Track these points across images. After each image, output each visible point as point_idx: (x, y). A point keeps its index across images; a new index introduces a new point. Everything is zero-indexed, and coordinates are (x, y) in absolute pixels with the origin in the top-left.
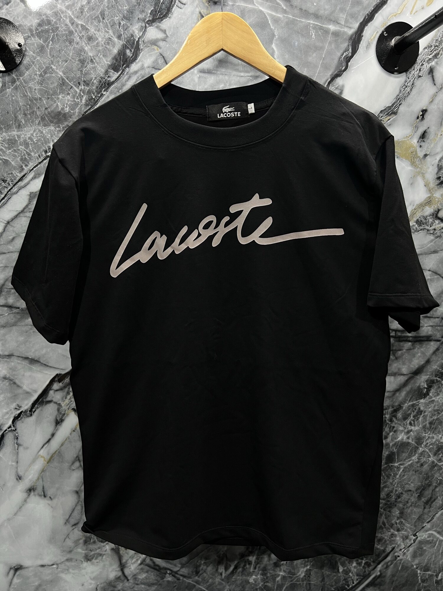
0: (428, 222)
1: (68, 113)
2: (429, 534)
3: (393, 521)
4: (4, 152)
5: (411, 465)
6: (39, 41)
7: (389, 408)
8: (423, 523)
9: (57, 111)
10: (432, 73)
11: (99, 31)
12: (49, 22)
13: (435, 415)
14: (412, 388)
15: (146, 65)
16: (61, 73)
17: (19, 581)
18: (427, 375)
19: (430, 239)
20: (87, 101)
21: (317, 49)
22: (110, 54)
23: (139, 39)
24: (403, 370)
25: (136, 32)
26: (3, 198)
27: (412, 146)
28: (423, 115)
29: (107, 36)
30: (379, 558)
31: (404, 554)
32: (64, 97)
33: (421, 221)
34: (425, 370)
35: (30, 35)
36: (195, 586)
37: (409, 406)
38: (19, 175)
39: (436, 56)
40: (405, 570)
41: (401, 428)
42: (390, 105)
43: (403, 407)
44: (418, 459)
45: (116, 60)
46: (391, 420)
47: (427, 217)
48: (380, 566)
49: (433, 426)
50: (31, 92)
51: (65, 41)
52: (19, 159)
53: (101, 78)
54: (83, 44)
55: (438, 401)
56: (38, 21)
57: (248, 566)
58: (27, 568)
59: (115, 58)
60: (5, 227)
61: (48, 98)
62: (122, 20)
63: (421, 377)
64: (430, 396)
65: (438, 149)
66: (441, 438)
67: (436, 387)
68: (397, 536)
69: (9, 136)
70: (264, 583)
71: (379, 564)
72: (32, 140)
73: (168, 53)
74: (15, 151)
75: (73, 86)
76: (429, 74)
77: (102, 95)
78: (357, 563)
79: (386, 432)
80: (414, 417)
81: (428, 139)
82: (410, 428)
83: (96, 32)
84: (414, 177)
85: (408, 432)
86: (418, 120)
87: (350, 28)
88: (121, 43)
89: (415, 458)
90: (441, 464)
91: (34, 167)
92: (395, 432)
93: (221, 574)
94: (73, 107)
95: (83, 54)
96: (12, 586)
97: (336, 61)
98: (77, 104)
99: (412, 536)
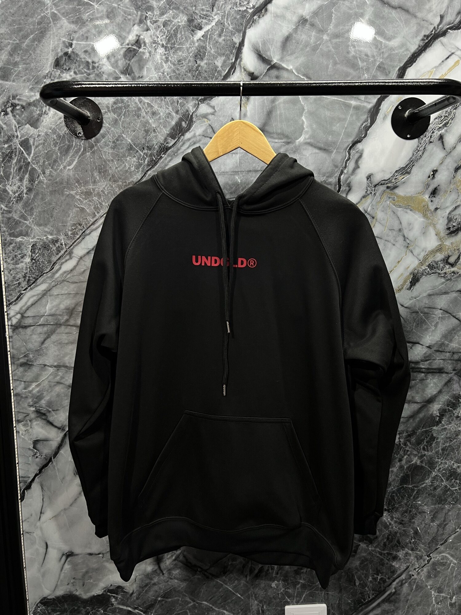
0: (440, 266)
1: (133, 171)
2: (442, 556)
3: (407, 540)
4: (81, 202)
5: (425, 488)
6: (114, 115)
7: (403, 433)
8: (437, 545)
9: (125, 169)
10: (442, 139)
11: (161, 108)
12: (122, 101)
13: (447, 442)
14: (425, 416)
15: (197, 134)
16: (129, 141)
17: (69, 566)
18: (440, 404)
19: (441, 282)
20: (149, 162)
21: (340, 120)
22: (169, 125)
23: (193, 113)
24: (417, 398)
25: (191, 108)
26: (78, 238)
27: (423, 200)
28: (434, 175)
29: (167, 111)
30: (394, 575)
31: (418, 573)
32: (131, 159)
33: (433, 265)
34: (437, 400)
35: (107, 111)
36: (222, 585)
37: (423, 432)
38: (92, 220)
39: (445, 125)
40: (419, 590)
41: (415, 453)
42: (404, 166)
43: (417, 432)
44: (431, 482)
45: (174, 130)
46: (405, 444)
47: (438, 262)
48: (395, 583)
49: (446, 452)
50: (105, 155)
51: (133, 116)
52: (92, 208)
53: (161, 144)
54: (148, 118)
55: (450, 429)
56: (114, 100)
57: (270, 571)
58: (77, 555)
59: (173, 129)
60: (79, 261)
61: (119, 160)
62: (180, 99)
63: (433, 406)
64: (442, 424)
65: (448, 204)
66: (453, 464)
67: (448, 416)
68: (412, 555)
69: (86, 189)
70: (285, 589)
71: (394, 581)
72: (104, 193)
73: (216, 124)
74: (90, 201)
75: (139, 150)
76: (439, 140)
77: (161, 157)
78: (373, 579)
79: (401, 454)
80: (427, 442)
81: (438, 194)
82: (424, 452)
83: (158, 109)
84: (426, 226)
85: (422, 456)
86: (429, 179)
87: (369, 103)
88: (178, 116)
89: (428, 482)
90: (453, 489)
91: (104, 214)
92: (409, 455)
93: (246, 577)
94: (137, 167)
95: (147, 125)
96: (63, 571)
97: (356, 130)
98: (140, 165)
99: (426, 557)
